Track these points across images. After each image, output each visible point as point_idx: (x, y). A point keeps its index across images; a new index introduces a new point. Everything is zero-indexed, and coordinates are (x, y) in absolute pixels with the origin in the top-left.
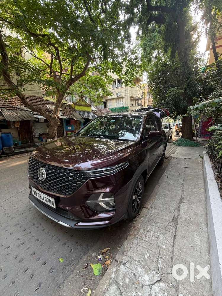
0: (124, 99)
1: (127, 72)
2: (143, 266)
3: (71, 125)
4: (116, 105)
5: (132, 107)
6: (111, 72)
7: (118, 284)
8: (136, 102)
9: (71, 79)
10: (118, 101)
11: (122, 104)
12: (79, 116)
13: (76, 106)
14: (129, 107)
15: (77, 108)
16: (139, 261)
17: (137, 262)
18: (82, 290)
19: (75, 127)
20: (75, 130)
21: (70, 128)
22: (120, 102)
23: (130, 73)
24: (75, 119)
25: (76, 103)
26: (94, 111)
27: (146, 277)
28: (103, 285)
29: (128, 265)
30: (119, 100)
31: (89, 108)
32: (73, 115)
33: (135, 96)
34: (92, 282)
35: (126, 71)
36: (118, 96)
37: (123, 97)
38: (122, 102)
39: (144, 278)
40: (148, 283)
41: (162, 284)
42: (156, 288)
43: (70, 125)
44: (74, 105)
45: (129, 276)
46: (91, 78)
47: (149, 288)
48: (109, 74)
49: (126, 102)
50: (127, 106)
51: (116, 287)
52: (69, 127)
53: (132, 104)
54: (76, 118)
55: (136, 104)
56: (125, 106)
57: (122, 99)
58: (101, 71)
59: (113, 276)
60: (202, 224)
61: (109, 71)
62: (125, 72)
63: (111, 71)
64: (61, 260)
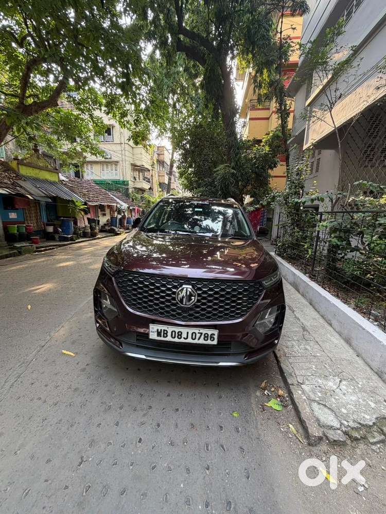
0: (119, 167)
1: (137, 120)
2: (320, 377)
3: (17, 209)
4: (104, 176)
5: (134, 182)
6: (103, 111)
7: (314, 401)
8: (141, 174)
9: (22, 106)
10: (107, 168)
11: (116, 174)
12: (37, 190)
13: (24, 167)
14: (130, 182)
15: (24, 171)
16: (312, 375)
17: (312, 377)
18: (282, 429)
19: (26, 213)
20: (27, 220)
21: (13, 216)
22: (112, 170)
23: (143, 123)
24: (29, 196)
25: (22, 160)
26: (64, 183)
27: (330, 384)
28: (305, 409)
29: (307, 382)
30: (109, 167)
31: (54, 174)
32: (21, 187)
33: (138, 163)
34: (283, 418)
35: (136, 118)
36: (107, 158)
37: (117, 162)
38: (116, 170)
39: (328, 385)
40: (335, 387)
41: (344, 382)
42: (343, 387)
43: (14, 209)
44: (18, 164)
45: (316, 390)
46: (59, 113)
47: (338, 390)
48: (97, 113)
49: (123, 172)
50: (125, 180)
51: (316, 404)
52: (10, 214)
53: (135, 177)
54: (31, 194)
55: (141, 178)
56: (121, 179)
57: (116, 165)
58: (79, 104)
59: (305, 398)
60: (326, 326)
61: (97, 108)
62: (134, 120)
63: (101, 110)
64: (235, 415)
